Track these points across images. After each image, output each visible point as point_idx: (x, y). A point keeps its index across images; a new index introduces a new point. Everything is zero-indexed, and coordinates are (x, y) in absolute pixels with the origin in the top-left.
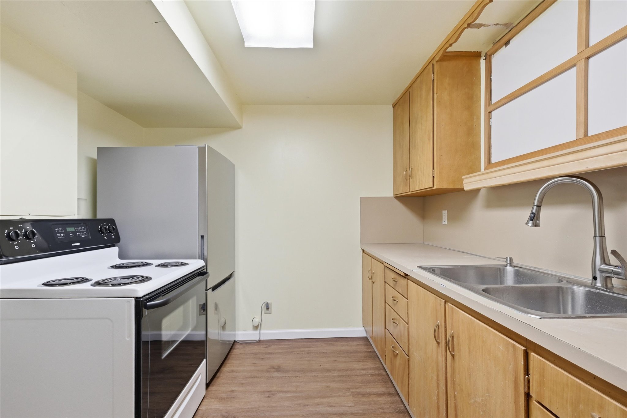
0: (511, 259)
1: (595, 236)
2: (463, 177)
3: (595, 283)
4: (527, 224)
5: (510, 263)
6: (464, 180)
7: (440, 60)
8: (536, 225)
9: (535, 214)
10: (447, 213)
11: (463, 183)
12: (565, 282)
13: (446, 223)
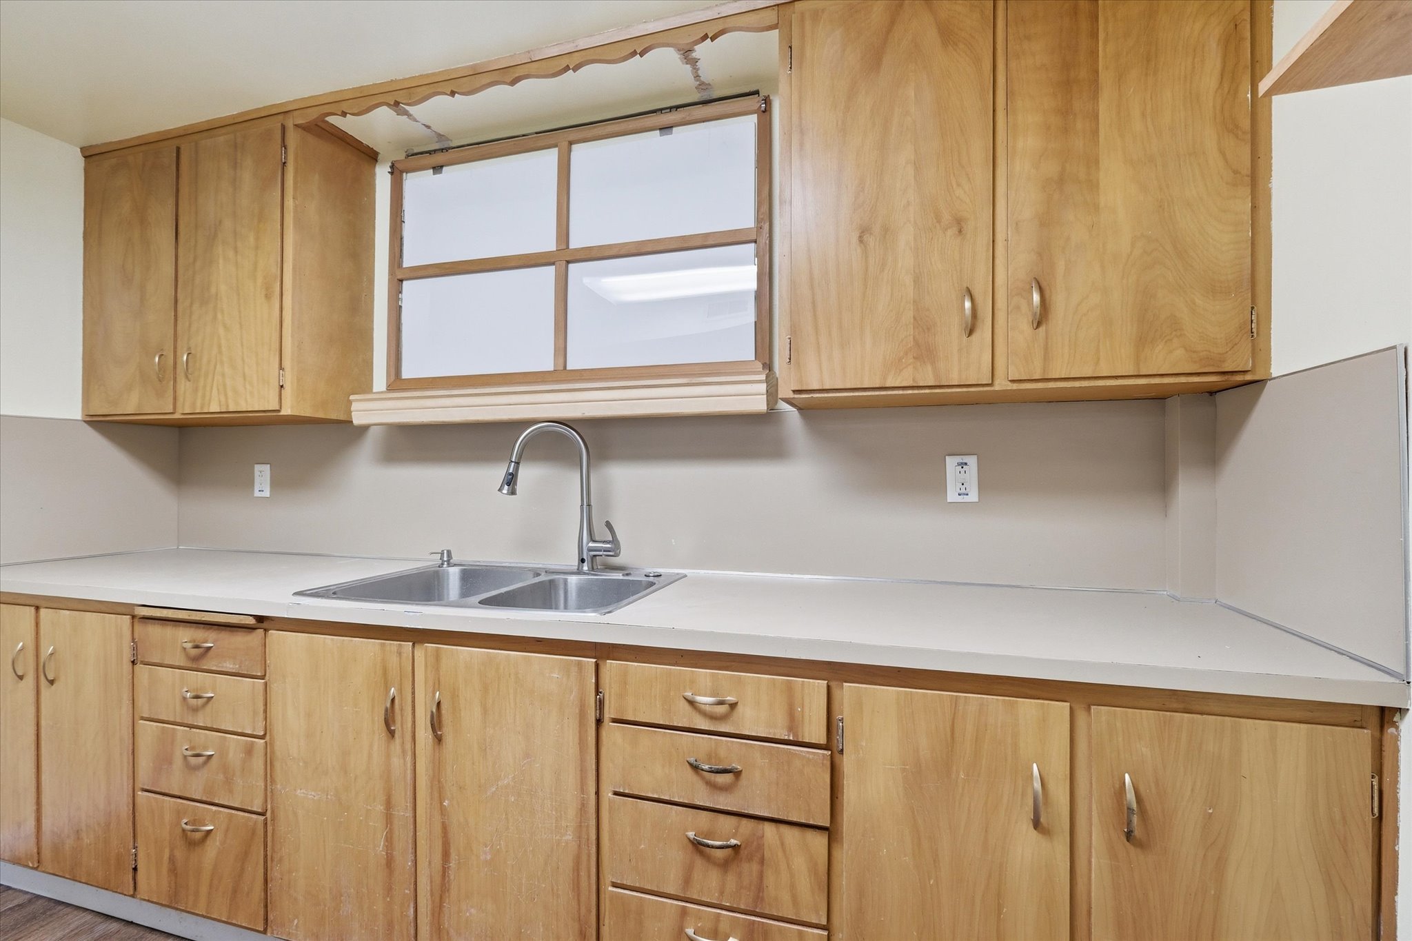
0: (449, 552)
1: (582, 505)
2: (352, 397)
3: (582, 567)
4: (500, 490)
5: (448, 561)
6: (353, 403)
7: (305, 128)
8: (513, 492)
9: (511, 474)
10: (269, 468)
11: (352, 409)
12: (543, 574)
13: (267, 493)
